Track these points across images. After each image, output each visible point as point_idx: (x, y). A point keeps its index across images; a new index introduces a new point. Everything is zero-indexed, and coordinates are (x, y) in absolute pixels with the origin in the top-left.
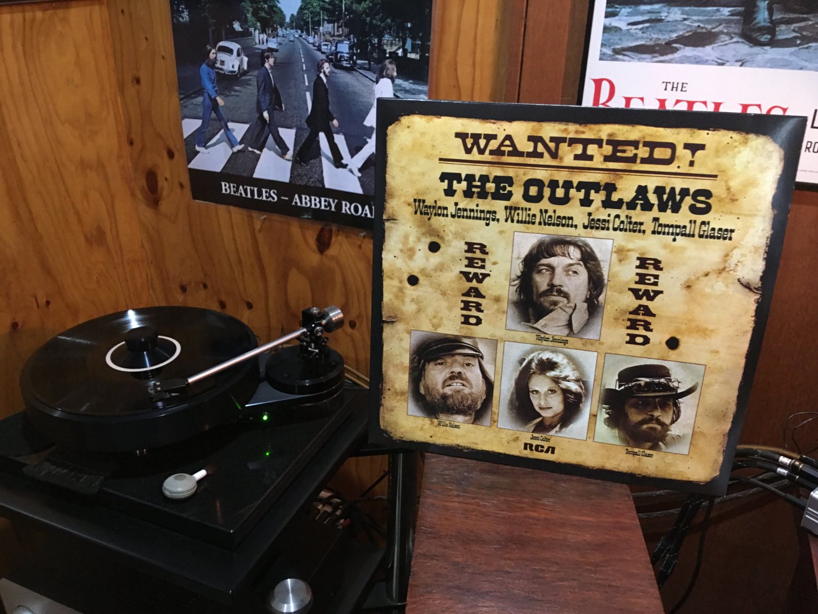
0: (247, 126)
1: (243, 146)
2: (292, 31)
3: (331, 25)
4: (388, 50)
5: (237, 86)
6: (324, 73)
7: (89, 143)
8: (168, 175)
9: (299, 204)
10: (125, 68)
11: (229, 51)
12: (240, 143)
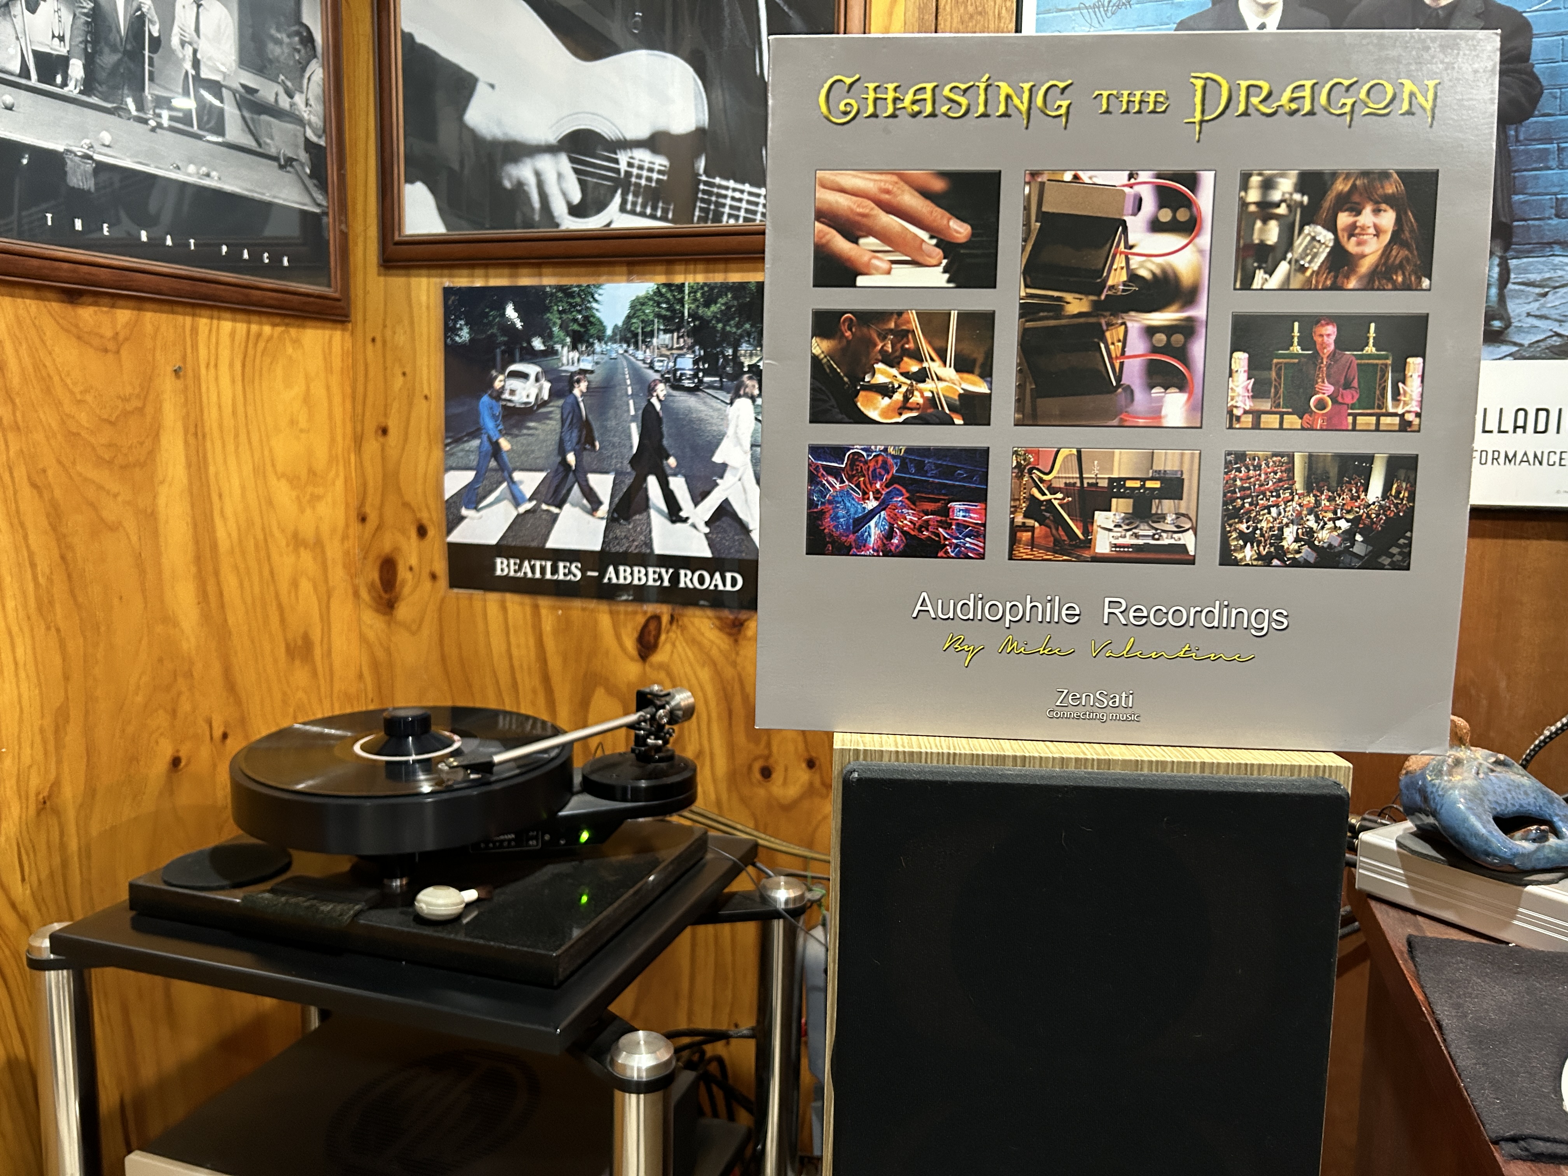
0: (541, 476)
1: (534, 503)
2: (615, 346)
3: (668, 336)
4: (747, 362)
5: (532, 421)
6: (658, 397)
7: (308, 511)
8: (414, 561)
9: (614, 581)
10: (368, 414)
11: (524, 376)
12: (531, 499)
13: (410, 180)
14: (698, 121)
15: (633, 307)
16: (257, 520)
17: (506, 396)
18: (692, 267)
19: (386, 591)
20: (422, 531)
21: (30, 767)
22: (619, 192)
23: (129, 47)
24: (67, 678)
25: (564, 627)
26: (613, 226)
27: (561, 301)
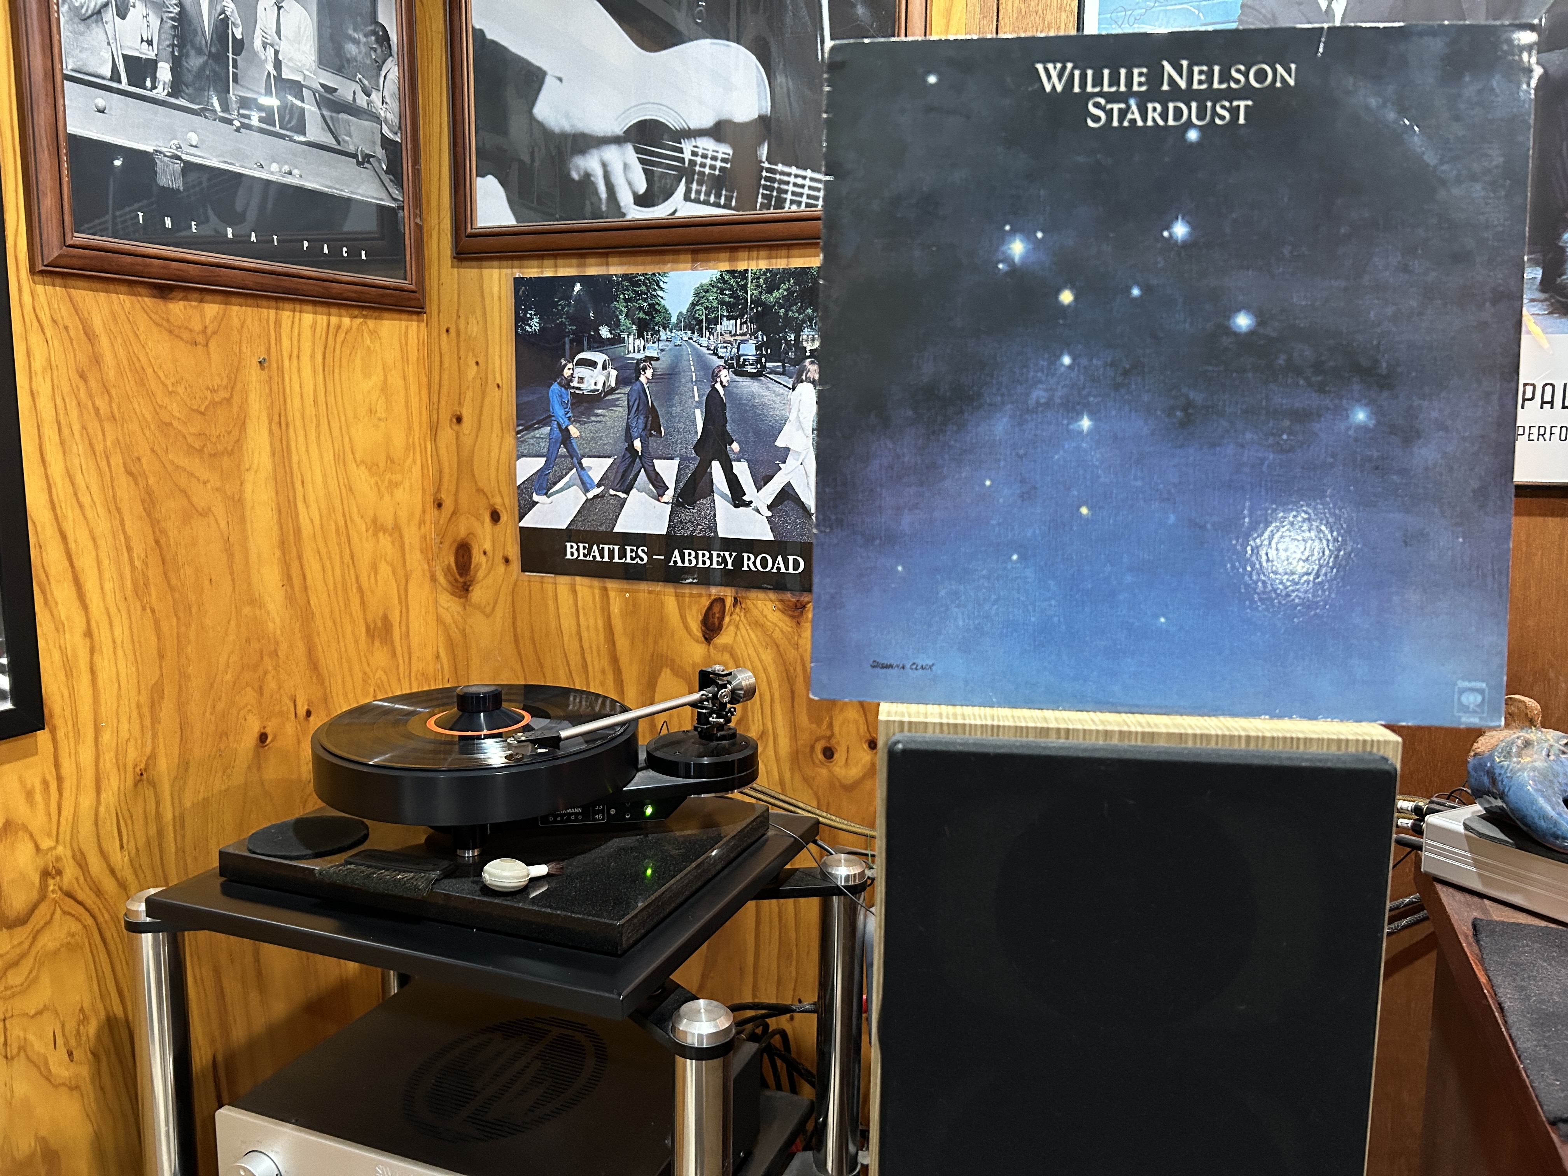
1: (602, 488)
2: (679, 333)
3: (732, 322)
4: (809, 346)
5: (600, 409)
6: (721, 383)
7: (387, 498)
8: (488, 546)
9: (680, 564)
10: (443, 403)
11: (592, 364)
12: (599, 486)
13: (481, 174)
14: (760, 108)
15: (696, 294)
16: (338, 504)
17: (575, 384)
18: (755, 254)
19: (461, 575)
20: (495, 517)
21: (128, 740)
22: (684, 180)
23: (213, 50)
24: (161, 656)
25: (632, 610)
26: (677, 215)
27: (628, 290)
